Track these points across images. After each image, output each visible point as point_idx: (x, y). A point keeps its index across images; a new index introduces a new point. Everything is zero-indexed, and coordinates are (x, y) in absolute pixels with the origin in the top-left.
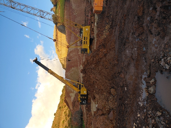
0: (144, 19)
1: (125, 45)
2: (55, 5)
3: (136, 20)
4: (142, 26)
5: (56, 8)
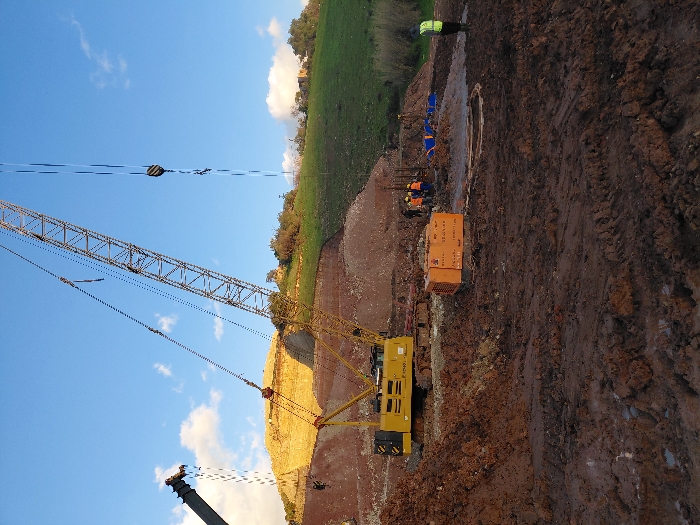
0: (642, 327)
1: (573, 432)
2: (286, 262)
3: (610, 331)
4: (642, 357)
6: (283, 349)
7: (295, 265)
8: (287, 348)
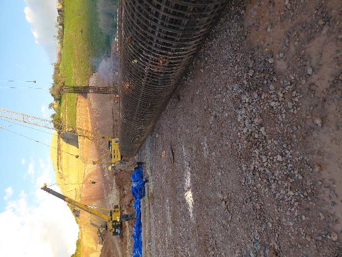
2: (59, 99)
5: (60, 104)
6: (61, 139)
7: (64, 101)
8: (63, 138)
